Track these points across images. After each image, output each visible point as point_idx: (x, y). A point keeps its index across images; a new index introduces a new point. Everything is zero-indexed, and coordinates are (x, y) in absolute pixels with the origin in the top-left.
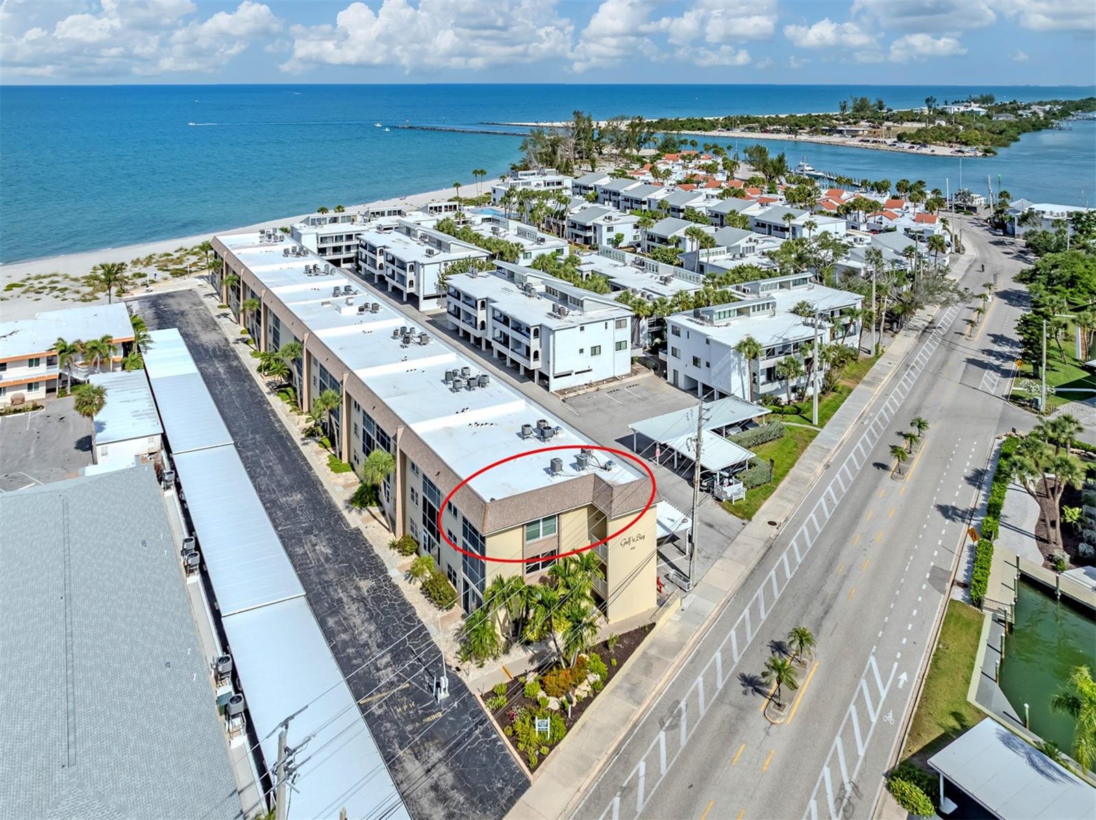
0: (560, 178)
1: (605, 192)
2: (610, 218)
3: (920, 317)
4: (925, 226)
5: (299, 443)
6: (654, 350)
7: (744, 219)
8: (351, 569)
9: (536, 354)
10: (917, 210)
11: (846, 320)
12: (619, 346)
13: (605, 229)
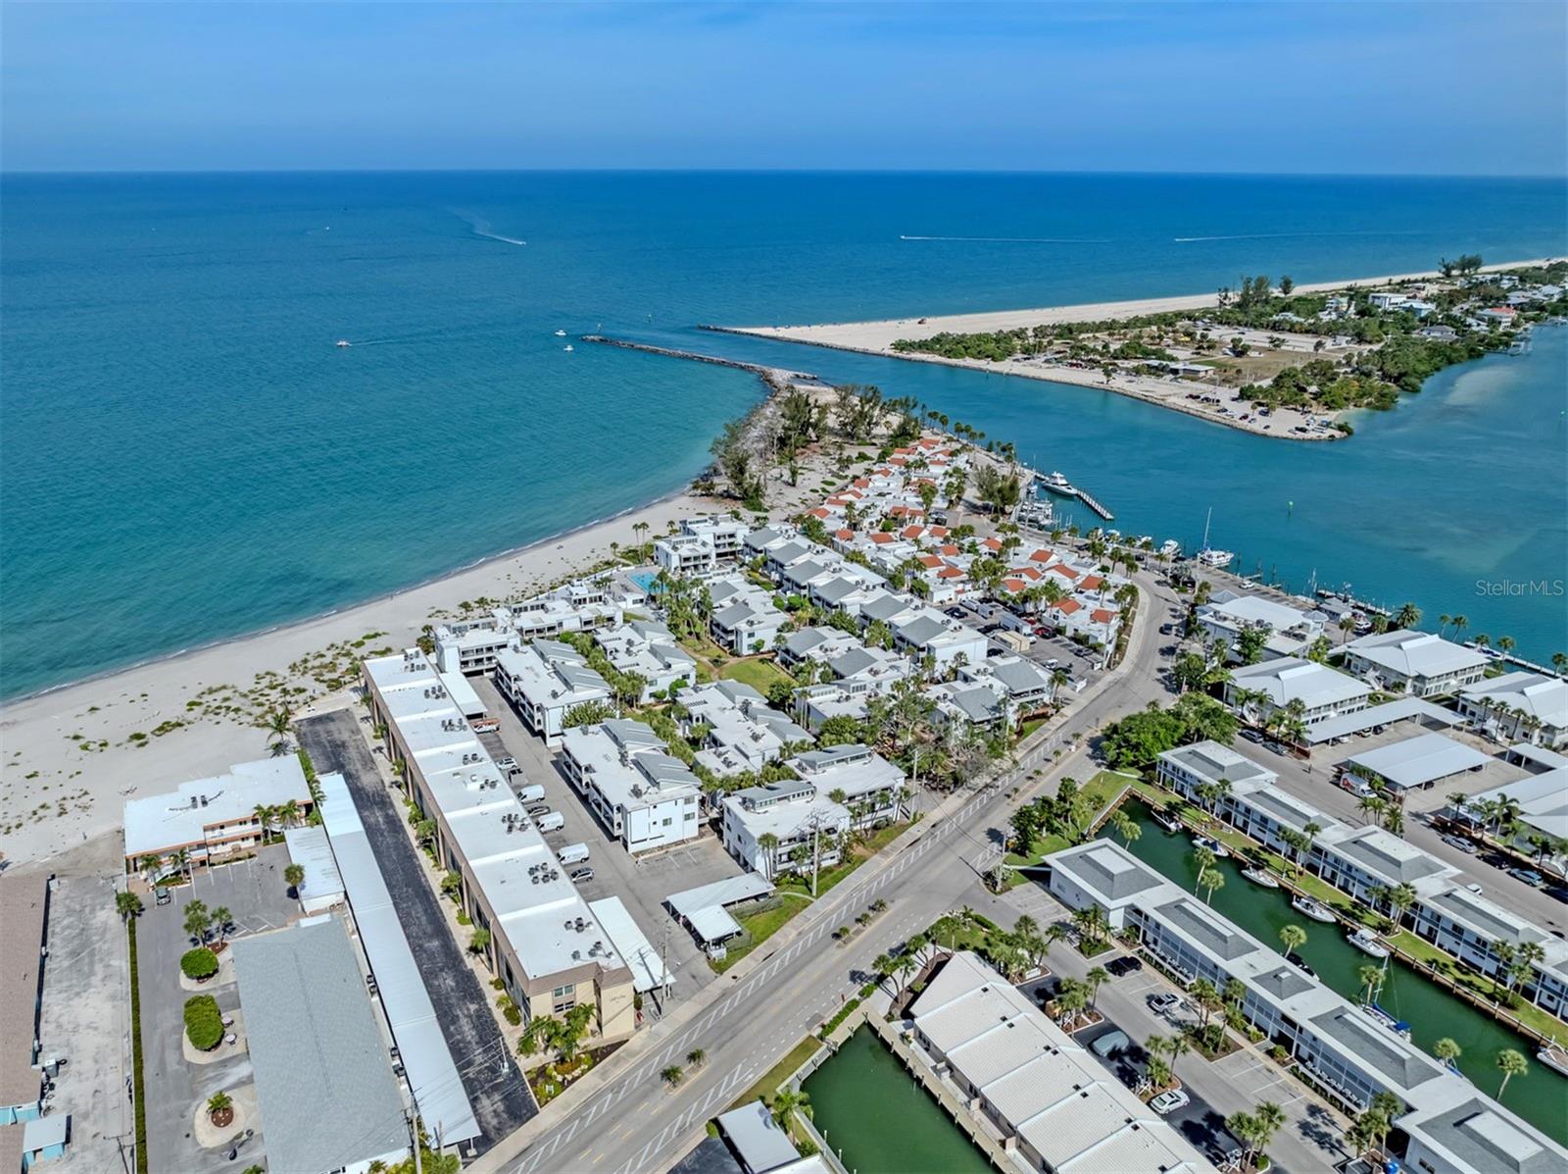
1: (773, 560)
5: (438, 897)
8: (465, 997)
9: (619, 824)
12: (688, 817)
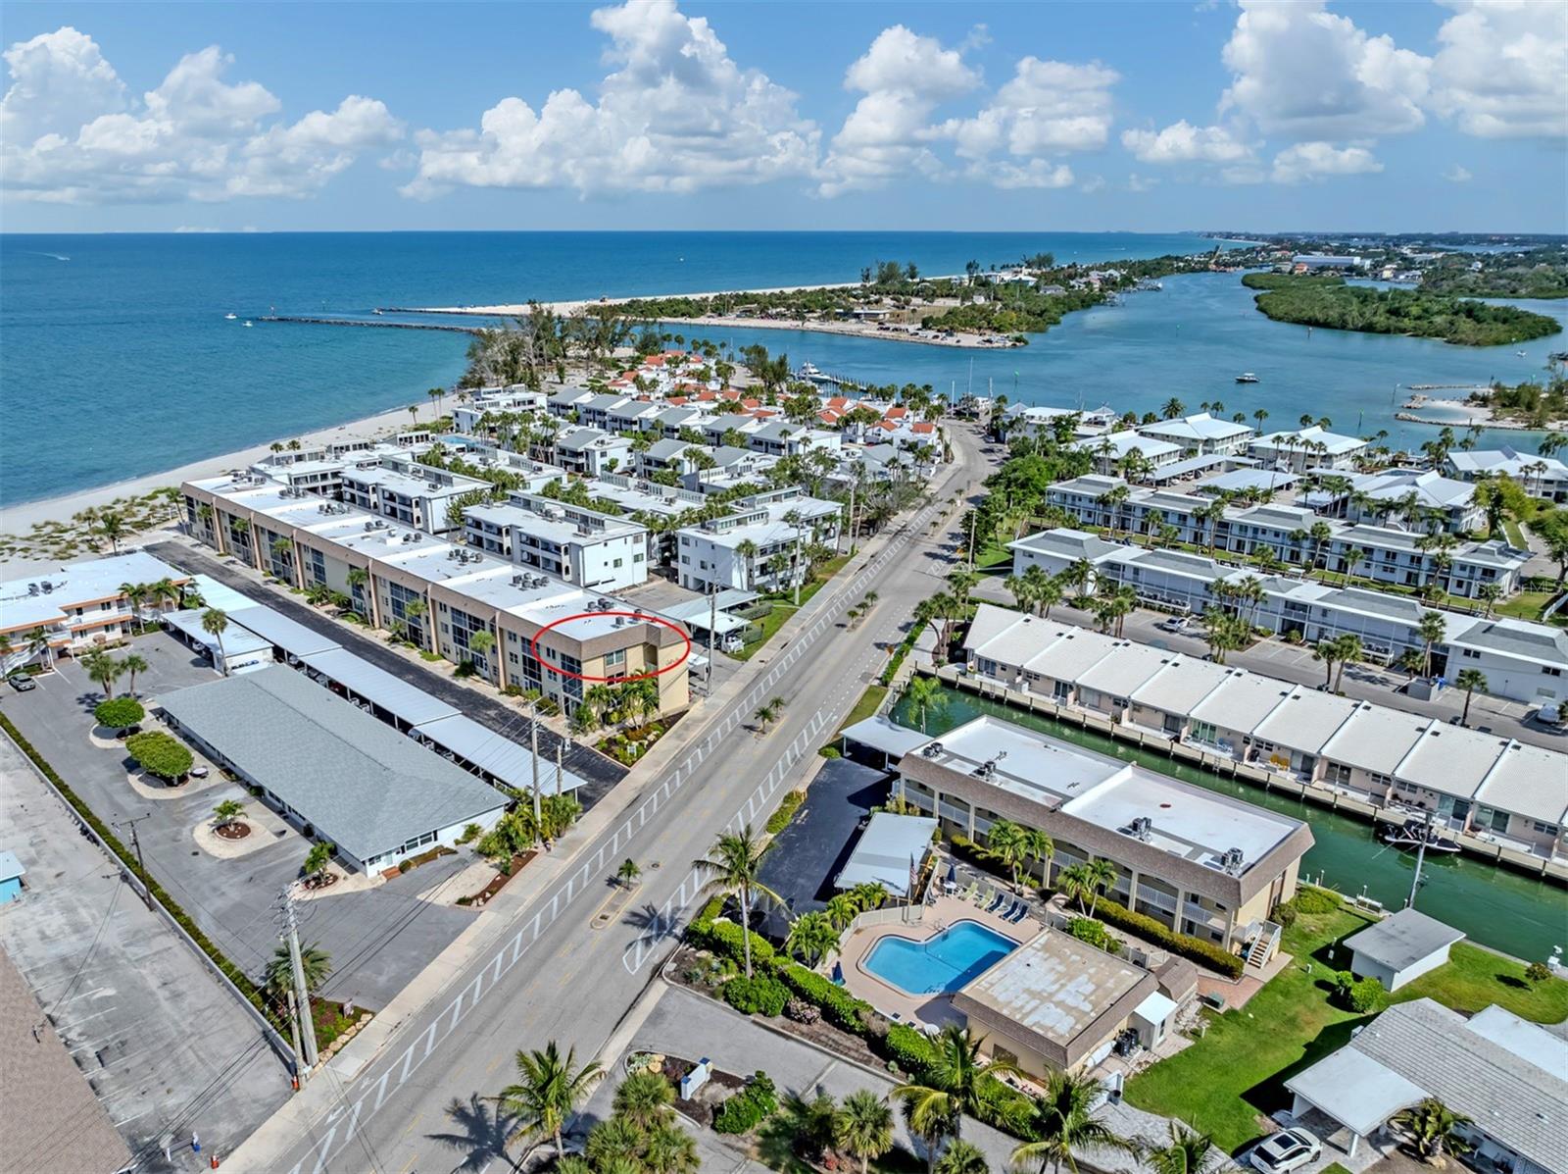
0: (531, 395)
1: (588, 411)
2: (602, 442)
3: (895, 522)
4: (920, 436)
5: (387, 648)
6: (665, 562)
7: (742, 437)
8: (476, 707)
9: (567, 568)
10: (917, 419)
11: (827, 525)
12: (637, 558)
13: (598, 454)
